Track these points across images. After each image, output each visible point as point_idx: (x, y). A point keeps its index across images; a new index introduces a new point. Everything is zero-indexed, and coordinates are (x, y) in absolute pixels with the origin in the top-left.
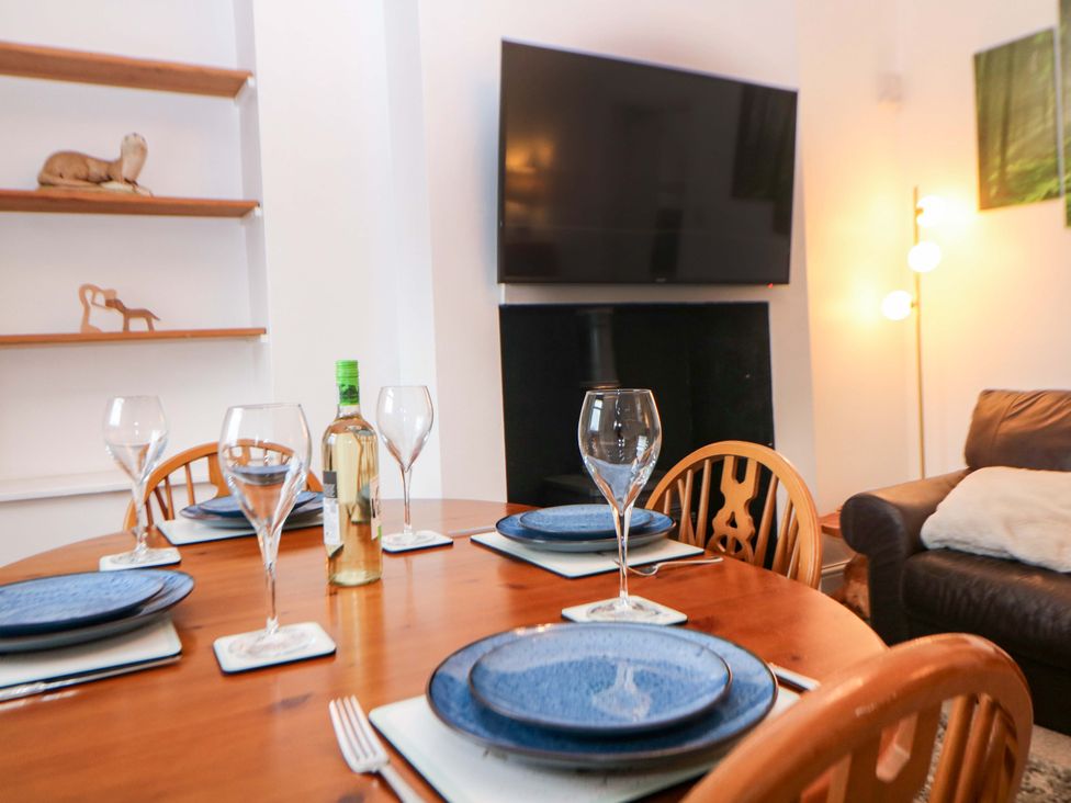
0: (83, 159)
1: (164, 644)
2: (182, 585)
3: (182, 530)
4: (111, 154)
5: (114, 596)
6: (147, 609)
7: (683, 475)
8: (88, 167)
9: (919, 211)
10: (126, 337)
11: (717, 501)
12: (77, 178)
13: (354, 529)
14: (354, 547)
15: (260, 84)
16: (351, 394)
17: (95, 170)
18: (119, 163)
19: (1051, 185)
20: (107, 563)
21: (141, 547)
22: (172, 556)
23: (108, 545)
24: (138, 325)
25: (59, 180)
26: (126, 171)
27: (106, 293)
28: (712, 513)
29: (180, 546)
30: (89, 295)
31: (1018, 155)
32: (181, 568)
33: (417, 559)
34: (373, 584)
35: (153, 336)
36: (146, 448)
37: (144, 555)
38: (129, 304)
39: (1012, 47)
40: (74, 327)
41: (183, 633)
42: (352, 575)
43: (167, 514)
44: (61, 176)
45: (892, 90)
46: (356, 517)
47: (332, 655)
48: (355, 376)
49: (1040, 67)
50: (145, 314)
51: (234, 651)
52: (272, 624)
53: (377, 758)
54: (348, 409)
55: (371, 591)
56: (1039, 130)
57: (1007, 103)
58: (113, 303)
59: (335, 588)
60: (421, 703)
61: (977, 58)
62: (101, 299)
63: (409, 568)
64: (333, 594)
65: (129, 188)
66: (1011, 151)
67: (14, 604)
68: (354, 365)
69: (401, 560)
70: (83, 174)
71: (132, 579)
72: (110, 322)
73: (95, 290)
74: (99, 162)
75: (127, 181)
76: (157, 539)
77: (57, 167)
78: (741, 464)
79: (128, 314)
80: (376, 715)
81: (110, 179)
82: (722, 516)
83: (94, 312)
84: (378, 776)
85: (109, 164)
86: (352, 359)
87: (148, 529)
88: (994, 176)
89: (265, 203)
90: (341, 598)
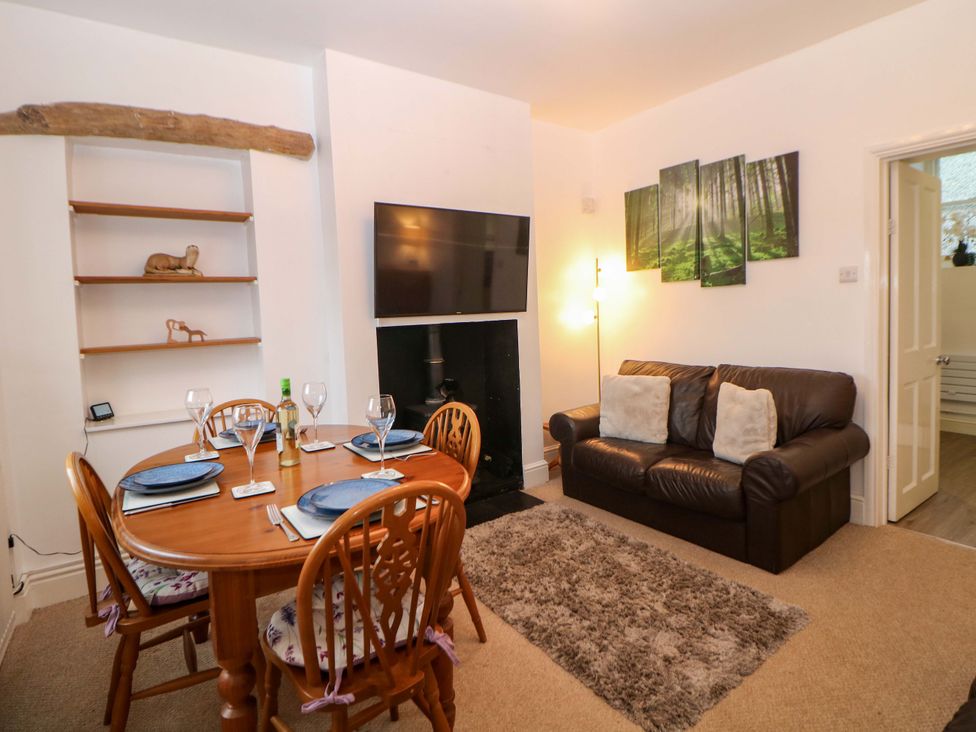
0: (166, 257)
1: (213, 489)
2: (220, 468)
3: (219, 443)
4: (182, 254)
5: (193, 473)
6: (207, 477)
7: (439, 415)
8: (169, 261)
9: (599, 270)
10: (190, 344)
11: (450, 426)
12: (164, 268)
13: (287, 442)
14: (288, 450)
15: (256, 219)
16: (287, 392)
17: (173, 263)
18: (185, 258)
19: (656, 261)
20: (188, 458)
21: (203, 451)
22: (215, 455)
23: (187, 449)
24: (196, 338)
25: (155, 271)
26: (189, 263)
27: (180, 323)
28: (448, 432)
29: (219, 450)
30: (171, 324)
31: (643, 246)
32: (220, 461)
33: (320, 454)
34: (297, 466)
35: (204, 344)
36: (203, 410)
37: (203, 455)
38: (192, 329)
39: (641, 191)
40: (164, 340)
41: (220, 486)
42: (288, 462)
43: (213, 434)
44: (156, 269)
45: (589, 207)
46: (288, 436)
47: (274, 492)
48: (289, 385)
49: (652, 203)
50: (199, 333)
51: (238, 491)
52: (252, 482)
53: (281, 521)
54: (285, 398)
55: (295, 469)
56: (651, 234)
57: (639, 219)
58: (183, 328)
59: (282, 467)
60: (295, 507)
61: (626, 194)
62: (177, 326)
63: (317, 458)
64: (280, 470)
65: (190, 272)
66: (640, 244)
67: (156, 476)
68: (288, 381)
69: (313, 455)
70: (167, 265)
71: (200, 465)
72: (183, 337)
73: (174, 322)
74: (175, 258)
75: (189, 268)
76: (209, 447)
77: (154, 263)
78: (458, 412)
79: (191, 333)
80: (283, 510)
81: (180, 268)
82: (452, 433)
83: (174, 332)
84: (279, 525)
85: (180, 259)
86: (287, 378)
87: (204, 442)
88: (633, 254)
89: (259, 277)
90: (283, 472)
